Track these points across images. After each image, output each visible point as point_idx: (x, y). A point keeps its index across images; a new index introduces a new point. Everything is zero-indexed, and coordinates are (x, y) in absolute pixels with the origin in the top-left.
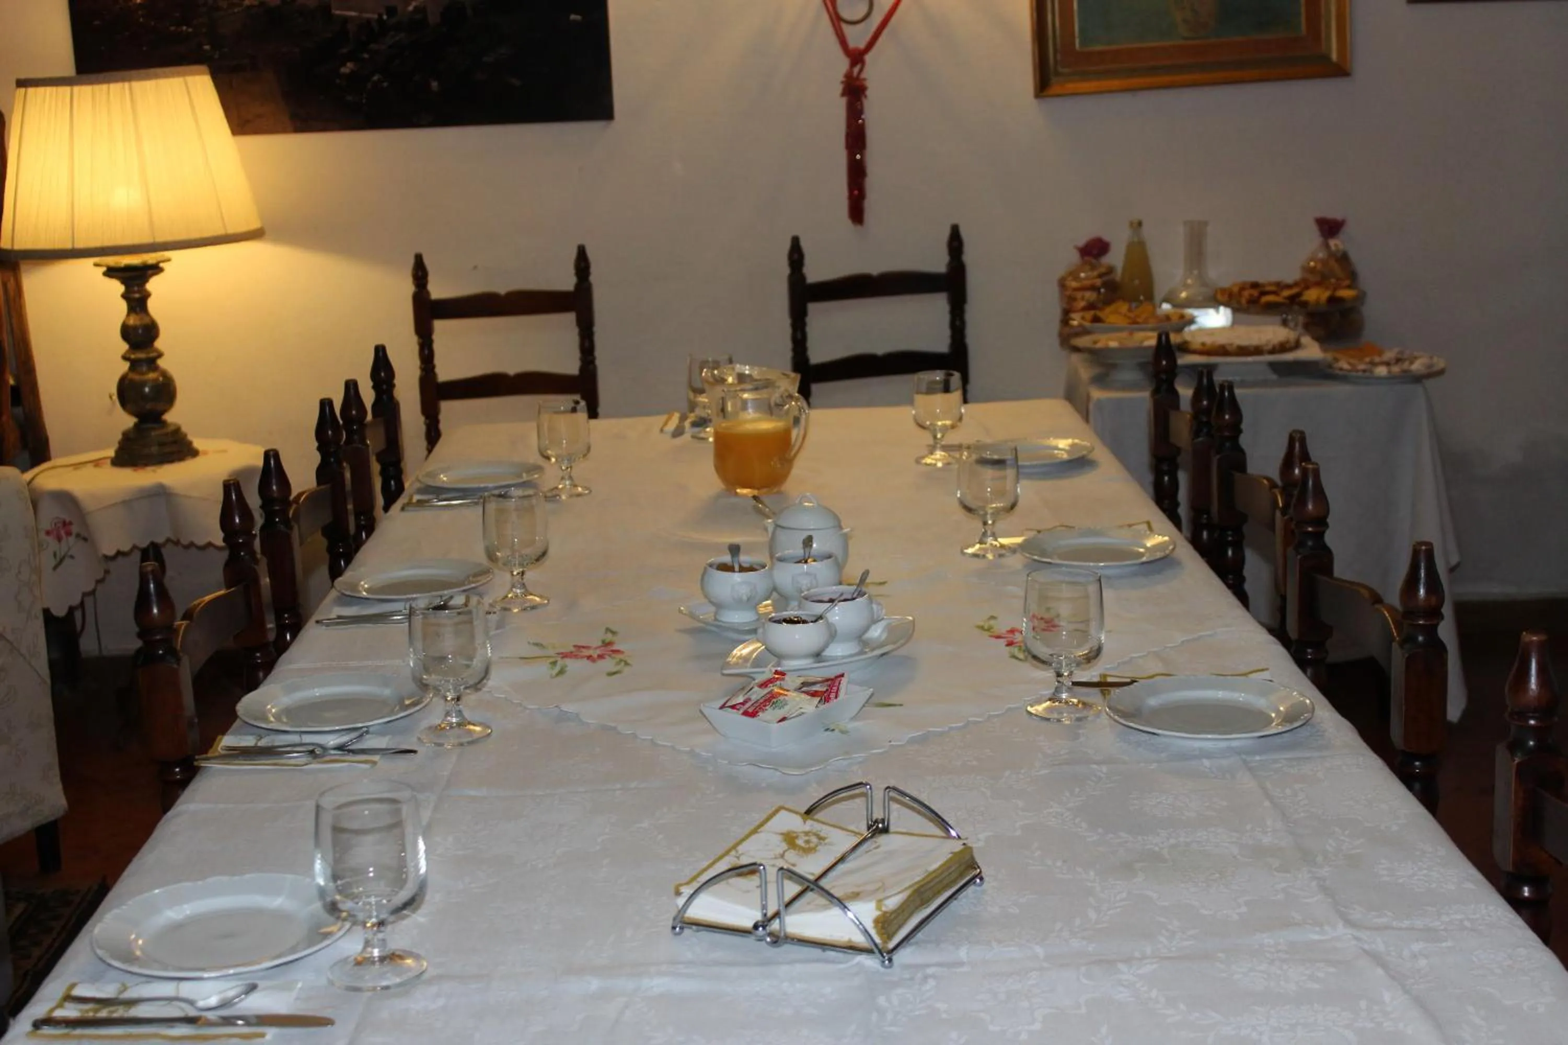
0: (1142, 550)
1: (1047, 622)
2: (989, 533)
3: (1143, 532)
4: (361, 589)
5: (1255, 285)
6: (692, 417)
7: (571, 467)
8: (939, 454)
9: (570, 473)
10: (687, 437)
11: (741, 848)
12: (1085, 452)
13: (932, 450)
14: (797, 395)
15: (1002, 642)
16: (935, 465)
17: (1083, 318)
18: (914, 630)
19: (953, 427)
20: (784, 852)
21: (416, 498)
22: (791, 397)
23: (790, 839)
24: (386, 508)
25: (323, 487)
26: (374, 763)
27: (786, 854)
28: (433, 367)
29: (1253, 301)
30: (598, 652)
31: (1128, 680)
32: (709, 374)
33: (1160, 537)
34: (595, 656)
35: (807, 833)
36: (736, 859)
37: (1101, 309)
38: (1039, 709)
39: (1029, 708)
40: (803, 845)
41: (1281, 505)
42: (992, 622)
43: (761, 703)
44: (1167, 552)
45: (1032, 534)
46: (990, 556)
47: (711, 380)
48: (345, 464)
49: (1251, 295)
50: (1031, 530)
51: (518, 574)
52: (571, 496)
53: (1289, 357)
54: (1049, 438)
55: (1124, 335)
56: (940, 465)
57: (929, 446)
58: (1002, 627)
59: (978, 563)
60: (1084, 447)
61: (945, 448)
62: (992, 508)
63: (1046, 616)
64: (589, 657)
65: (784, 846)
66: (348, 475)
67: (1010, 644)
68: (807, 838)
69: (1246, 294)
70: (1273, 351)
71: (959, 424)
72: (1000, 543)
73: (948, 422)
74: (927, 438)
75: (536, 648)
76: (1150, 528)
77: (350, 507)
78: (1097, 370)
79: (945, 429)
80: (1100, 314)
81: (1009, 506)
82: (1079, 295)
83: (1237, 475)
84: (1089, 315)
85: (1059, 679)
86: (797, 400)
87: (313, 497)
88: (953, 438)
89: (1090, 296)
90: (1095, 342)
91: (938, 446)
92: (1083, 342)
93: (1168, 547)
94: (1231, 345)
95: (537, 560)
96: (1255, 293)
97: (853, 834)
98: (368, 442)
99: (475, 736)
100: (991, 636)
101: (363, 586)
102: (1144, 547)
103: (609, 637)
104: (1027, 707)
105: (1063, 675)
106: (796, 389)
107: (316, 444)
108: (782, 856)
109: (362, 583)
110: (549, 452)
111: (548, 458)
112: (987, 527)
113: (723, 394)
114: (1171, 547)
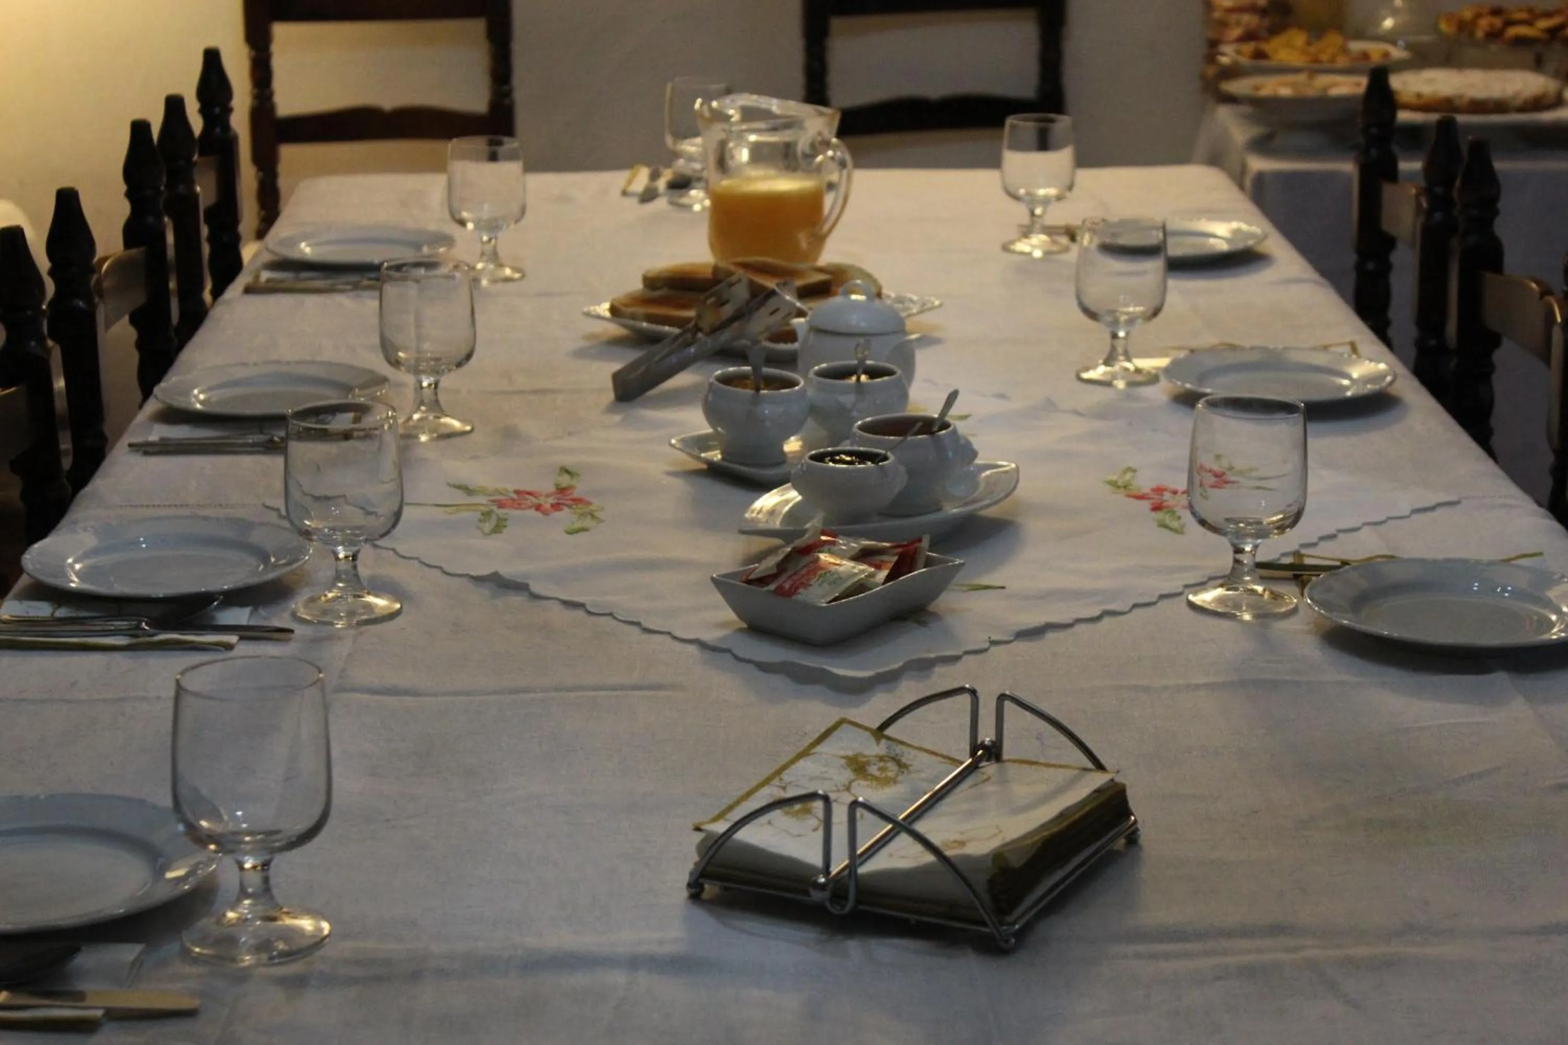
0: (1346, 382)
1: (1216, 475)
2: (1120, 350)
3: (1346, 356)
4: (193, 400)
5: (1496, 12)
6: (667, 176)
7: (496, 238)
8: (1039, 239)
9: (495, 247)
10: (661, 204)
11: (787, 776)
12: (1250, 242)
13: (1026, 233)
14: (834, 140)
15: (1146, 505)
16: (1030, 254)
17: (1239, 52)
18: (1017, 482)
19: (1059, 198)
20: (851, 782)
21: (265, 275)
22: (827, 144)
23: (858, 766)
24: (217, 292)
25: (133, 251)
26: (229, 647)
27: (854, 784)
28: (271, 95)
29: (1493, 35)
30: (551, 500)
31: (1338, 563)
32: (705, 107)
33: (1373, 364)
34: (548, 506)
35: (881, 759)
36: (781, 791)
37: (1266, 40)
38: (1206, 597)
39: (1191, 597)
40: (877, 773)
41: (1559, 319)
42: (1128, 476)
43: (803, 576)
44: (1384, 384)
45: (1182, 355)
46: (1120, 384)
47: (707, 114)
48: (166, 219)
49: (1492, 26)
50: (1180, 348)
51: (430, 385)
52: (494, 281)
53: (1547, 116)
54: (1199, 219)
55: (1301, 78)
56: (1038, 254)
57: (1022, 226)
58: (1145, 482)
59: (1102, 394)
60: (1251, 235)
61: (1049, 231)
62: (1128, 313)
63: (1216, 468)
64: (538, 508)
65: (848, 774)
66: (170, 238)
67: (1157, 508)
68: (882, 764)
69: (1484, 23)
70: (1522, 109)
71: (1068, 194)
72: (1135, 366)
73: (1052, 191)
74: (1020, 212)
75: (459, 493)
76: (1354, 348)
77: (172, 285)
78: (1255, 131)
79: (1046, 201)
80: (1266, 47)
81: (1151, 312)
82: (1234, 17)
83: (1489, 276)
84: (1249, 47)
85: (1239, 556)
86: (835, 148)
87: (120, 266)
88: (1058, 216)
89: (1250, 20)
90: (1257, 88)
91: (1037, 226)
92: (1235, 87)
93: (1385, 376)
94: (1461, 97)
95: (459, 365)
96: (1498, 22)
97: (949, 761)
98: (198, 189)
99: (378, 613)
100: (1129, 496)
101: (196, 397)
102: (1348, 377)
103: (565, 480)
104: (1188, 596)
105: (1243, 549)
106: (834, 131)
107: (123, 188)
108: (848, 789)
109: (196, 392)
110: (465, 215)
111: (462, 223)
112: (1117, 342)
113: (723, 136)
114: (1389, 379)
